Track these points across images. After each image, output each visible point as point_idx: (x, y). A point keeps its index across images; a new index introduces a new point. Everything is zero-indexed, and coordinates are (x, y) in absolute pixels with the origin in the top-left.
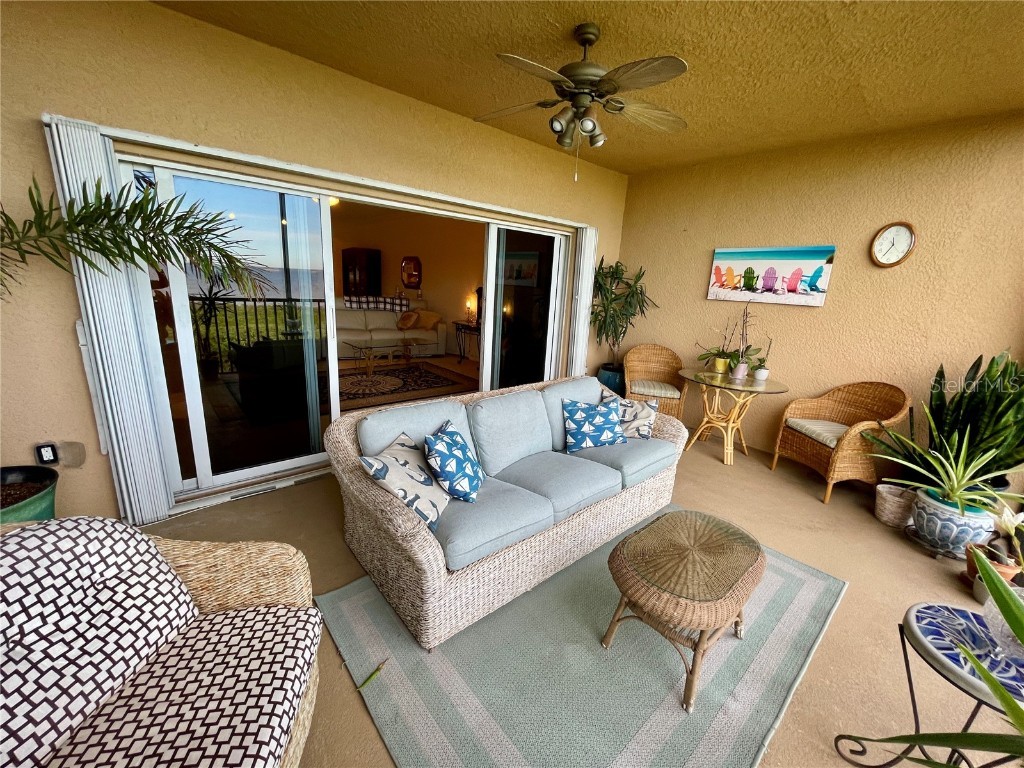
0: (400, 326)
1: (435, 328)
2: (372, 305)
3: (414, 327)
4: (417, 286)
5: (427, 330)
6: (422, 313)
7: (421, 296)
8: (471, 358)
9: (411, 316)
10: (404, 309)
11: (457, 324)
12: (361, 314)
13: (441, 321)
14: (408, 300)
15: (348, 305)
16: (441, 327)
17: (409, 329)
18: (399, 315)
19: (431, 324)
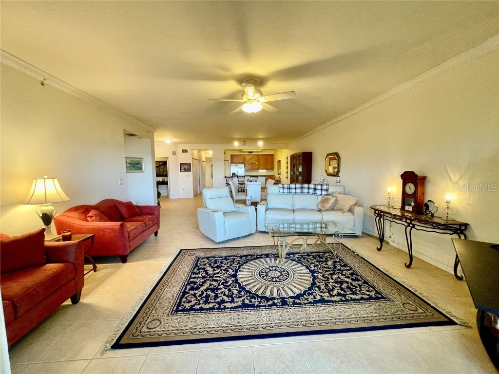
0: (320, 207)
1: (351, 210)
2: (298, 191)
3: (332, 209)
4: (336, 174)
5: (344, 212)
6: (340, 197)
7: (340, 182)
8: (391, 243)
9: (330, 199)
10: (324, 193)
11: (376, 210)
12: (290, 197)
13: (357, 204)
14: (327, 185)
15: (281, 190)
16: (357, 210)
17: (326, 210)
18: (320, 198)
19: (347, 207)
